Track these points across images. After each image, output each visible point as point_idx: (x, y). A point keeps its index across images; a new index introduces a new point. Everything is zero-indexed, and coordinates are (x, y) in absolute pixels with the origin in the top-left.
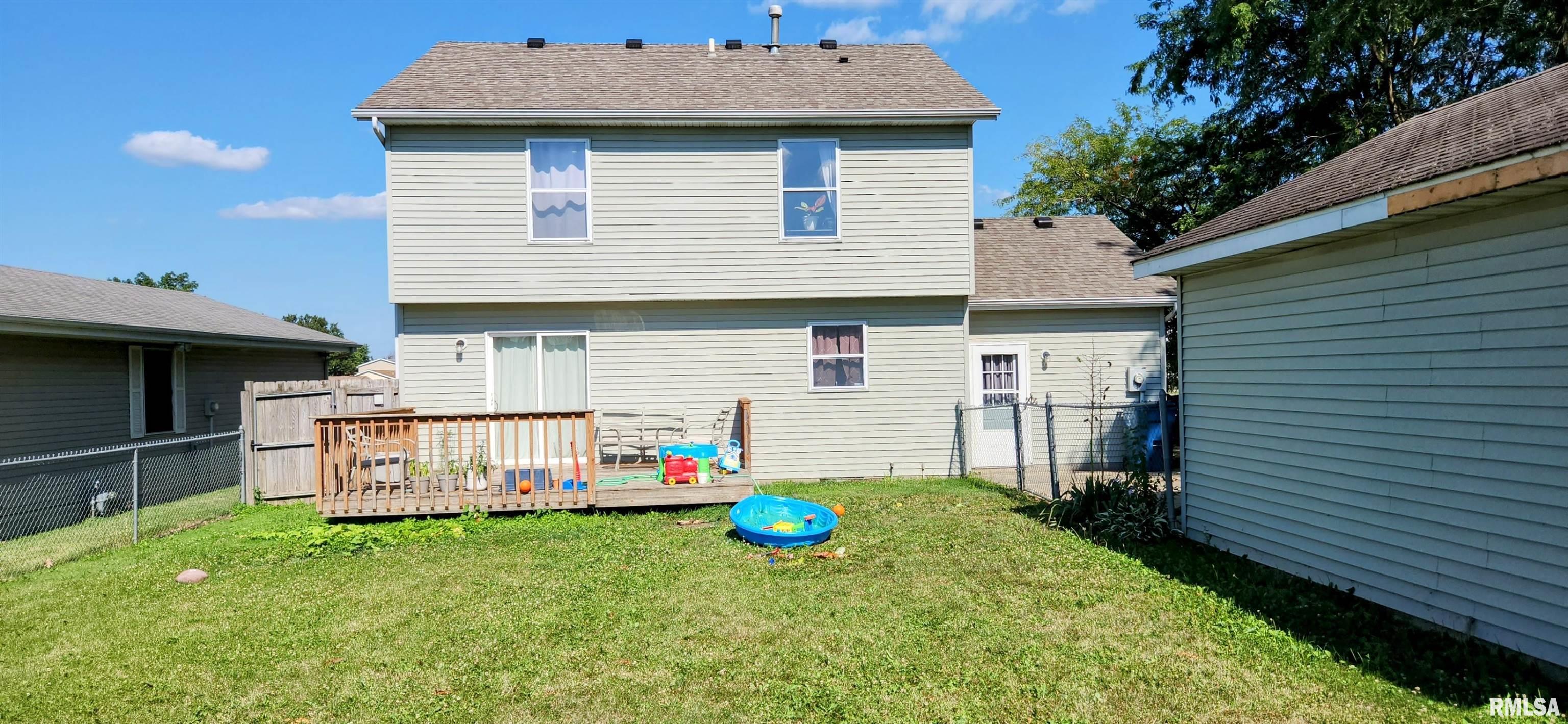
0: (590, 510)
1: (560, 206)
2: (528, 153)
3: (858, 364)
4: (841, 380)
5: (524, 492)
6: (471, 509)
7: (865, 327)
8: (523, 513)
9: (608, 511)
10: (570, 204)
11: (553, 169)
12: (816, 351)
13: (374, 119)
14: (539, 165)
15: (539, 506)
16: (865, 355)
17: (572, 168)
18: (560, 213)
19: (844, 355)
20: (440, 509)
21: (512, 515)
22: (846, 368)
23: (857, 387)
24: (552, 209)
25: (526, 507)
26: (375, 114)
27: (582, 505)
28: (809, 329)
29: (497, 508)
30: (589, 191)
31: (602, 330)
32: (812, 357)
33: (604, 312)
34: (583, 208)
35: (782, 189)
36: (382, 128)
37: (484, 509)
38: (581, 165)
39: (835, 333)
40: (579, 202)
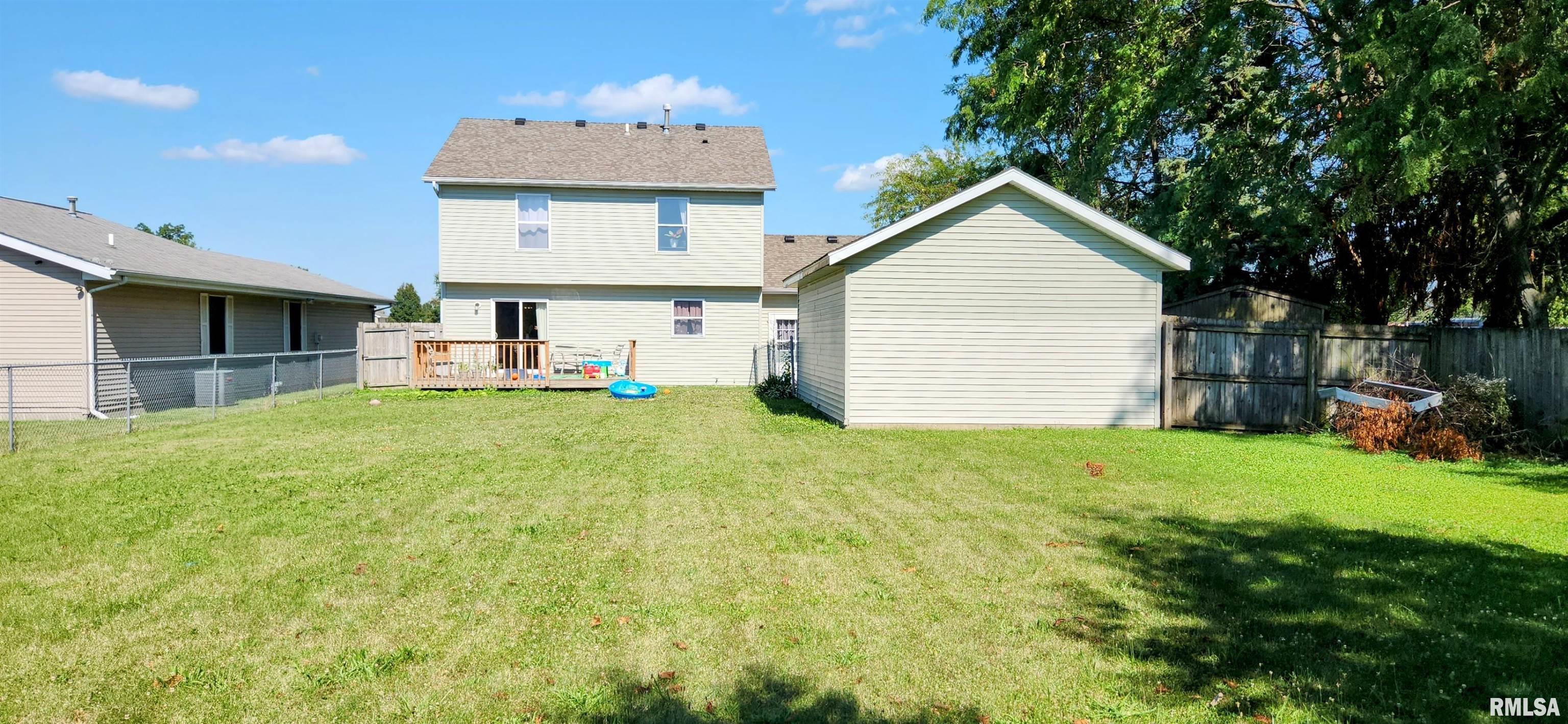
0: (546, 389)
1: (534, 230)
2: (517, 201)
3: (699, 323)
4: (691, 331)
5: (514, 379)
6: (488, 386)
7: (704, 303)
8: (514, 389)
9: (556, 390)
10: (539, 230)
11: (530, 210)
12: (676, 314)
13: (434, 183)
14: (522, 208)
15: (522, 386)
16: (703, 318)
17: (541, 209)
18: (534, 234)
19: (691, 318)
20: (474, 386)
21: (508, 390)
22: (693, 325)
23: (698, 335)
24: (529, 232)
25: (515, 386)
26: (434, 180)
27: (543, 386)
28: (672, 302)
29: (501, 386)
30: (550, 223)
31: (556, 299)
32: (674, 318)
33: (557, 290)
34: (546, 232)
35: (657, 225)
36: (437, 187)
37: (495, 386)
38: (546, 208)
39: (689, 304)
40: (545, 229)
